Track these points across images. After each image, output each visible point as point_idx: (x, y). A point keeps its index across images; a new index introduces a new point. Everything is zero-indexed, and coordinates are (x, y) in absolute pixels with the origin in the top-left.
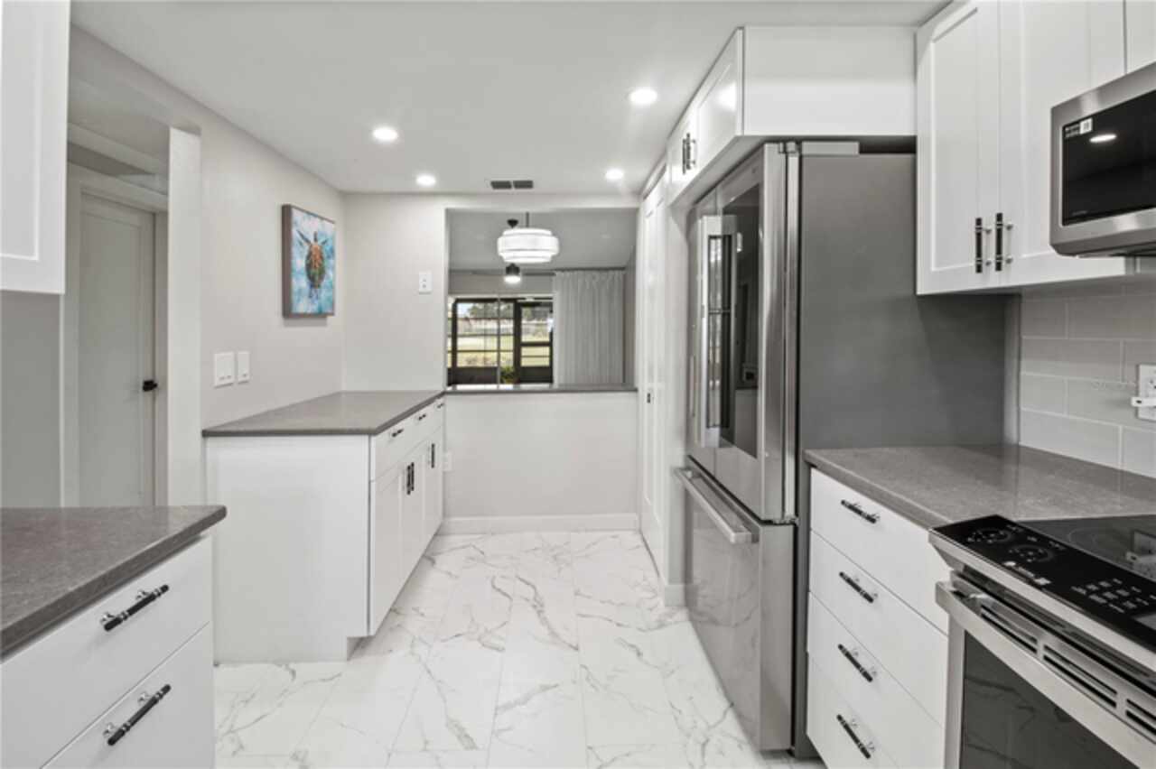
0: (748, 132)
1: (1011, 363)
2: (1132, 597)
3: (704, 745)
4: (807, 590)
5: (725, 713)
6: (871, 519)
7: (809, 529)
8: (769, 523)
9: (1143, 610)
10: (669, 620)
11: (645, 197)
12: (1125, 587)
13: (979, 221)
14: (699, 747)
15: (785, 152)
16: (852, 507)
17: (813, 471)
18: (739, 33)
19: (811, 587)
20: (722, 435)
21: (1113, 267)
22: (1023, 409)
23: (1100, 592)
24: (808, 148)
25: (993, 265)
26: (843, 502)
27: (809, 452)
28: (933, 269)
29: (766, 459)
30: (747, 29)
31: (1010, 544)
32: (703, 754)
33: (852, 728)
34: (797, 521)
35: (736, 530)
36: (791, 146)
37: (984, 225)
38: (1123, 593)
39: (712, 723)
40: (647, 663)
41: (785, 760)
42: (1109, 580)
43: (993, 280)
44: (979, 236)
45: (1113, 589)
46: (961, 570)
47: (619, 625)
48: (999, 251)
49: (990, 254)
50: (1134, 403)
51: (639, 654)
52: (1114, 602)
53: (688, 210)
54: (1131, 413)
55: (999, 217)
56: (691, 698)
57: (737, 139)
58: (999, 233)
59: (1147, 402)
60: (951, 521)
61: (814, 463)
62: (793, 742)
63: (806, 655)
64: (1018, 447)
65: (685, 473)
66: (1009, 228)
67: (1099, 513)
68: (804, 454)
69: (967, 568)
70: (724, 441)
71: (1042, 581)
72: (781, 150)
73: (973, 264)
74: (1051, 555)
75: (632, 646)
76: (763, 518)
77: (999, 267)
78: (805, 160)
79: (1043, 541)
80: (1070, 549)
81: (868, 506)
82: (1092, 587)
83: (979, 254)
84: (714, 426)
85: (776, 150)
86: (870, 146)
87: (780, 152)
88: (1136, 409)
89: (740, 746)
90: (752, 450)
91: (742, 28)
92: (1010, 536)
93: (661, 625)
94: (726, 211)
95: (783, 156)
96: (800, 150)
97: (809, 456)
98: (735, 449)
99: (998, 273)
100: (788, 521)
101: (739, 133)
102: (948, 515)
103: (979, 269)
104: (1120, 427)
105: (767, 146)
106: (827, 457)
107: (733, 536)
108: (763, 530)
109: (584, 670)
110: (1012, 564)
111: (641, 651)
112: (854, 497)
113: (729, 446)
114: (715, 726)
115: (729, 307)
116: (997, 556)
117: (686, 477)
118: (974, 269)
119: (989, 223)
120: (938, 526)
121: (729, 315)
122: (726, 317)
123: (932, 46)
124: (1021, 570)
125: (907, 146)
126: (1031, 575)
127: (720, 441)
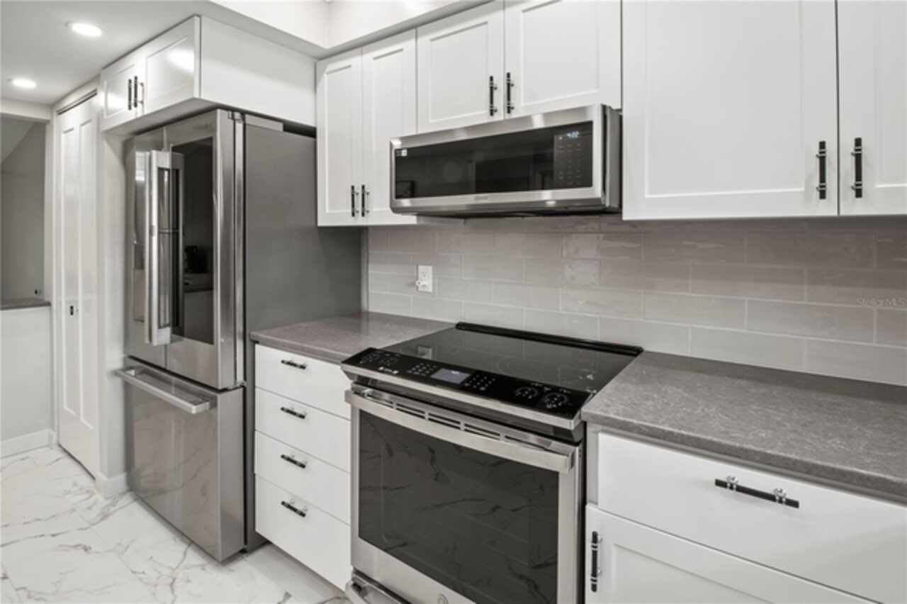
0: (204, 97)
1: (364, 265)
2: (428, 369)
3: (172, 585)
4: (254, 430)
5: (185, 554)
6: (303, 367)
7: (254, 387)
8: (225, 390)
9: (432, 373)
10: (112, 509)
11: (61, 112)
12: (425, 365)
13: (353, 188)
14: (168, 588)
15: (233, 118)
16: (290, 363)
17: (257, 346)
18: (197, 19)
19: (257, 427)
20: (174, 332)
21: (411, 220)
22: (370, 291)
23: (417, 370)
24: (249, 118)
25: (360, 213)
26: (283, 362)
27: (254, 333)
28: (327, 211)
29: (222, 344)
30: (204, 19)
31: (379, 360)
32: (173, 591)
33: (292, 505)
34: (245, 385)
35: (195, 403)
36: (237, 115)
37: (356, 190)
38: (424, 368)
39: (174, 566)
40: (97, 553)
41: (240, 558)
42: (418, 364)
43: (360, 221)
44: (353, 196)
45: (421, 367)
46: (356, 380)
47: (53, 535)
48: (363, 205)
49: (359, 207)
50: (417, 284)
51: (86, 549)
52: (422, 372)
53: (124, 139)
54: (415, 288)
55: (363, 187)
56: (151, 558)
57: (194, 100)
58: (363, 195)
59: (422, 283)
60: (349, 355)
61: (256, 339)
62: (246, 542)
63: (254, 475)
64: (368, 313)
65: (128, 372)
66: (368, 193)
67: (408, 338)
68: (250, 335)
69: (360, 377)
70: (176, 336)
71: (395, 372)
72: (230, 116)
73: (350, 211)
74: (396, 360)
75: (76, 546)
76: (220, 387)
77: (363, 214)
78: (247, 127)
79: (392, 354)
80: (402, 356)
81: (299, 359)
82: (414, 369)
83: (353, 206)
84: (165, 326)
85: (227, 116)
86: (290, 128)
87: (229, 118)
88: (417, 287)
89: (203, 569)
90: (208, 338)
91: (199, 16)
92: (378, 357)
93: (105, 516)
94: (175, 149)
95: (232, 122)
96: (244, 119)
97: (254, 336)
98: (186, 341)
99: (362, 218)
100: (238, 385)
101: (197, 96)
102: (347, 352)
103: (353, 214)
104: (412, 296)
105: (219, 111)
106: (267, 334)
107: (194, 409)
108: (220, 397)
109: (20, 592)
110: (382, 368)
111: (88, 545)
112: (289, 356)
113: (180, 340)
114: (177, 567)
115: (178, 228)
116: (374, 367)
117: (130, 375)
118: (351, 214)
119: (358, 190)
120: (343, 359)
121: (177, 234)
122: (175, 236)
123: (325, 75)
124: (386, 370)
125: (311, 132)
126: (390, 371)
127: (171, 337)
